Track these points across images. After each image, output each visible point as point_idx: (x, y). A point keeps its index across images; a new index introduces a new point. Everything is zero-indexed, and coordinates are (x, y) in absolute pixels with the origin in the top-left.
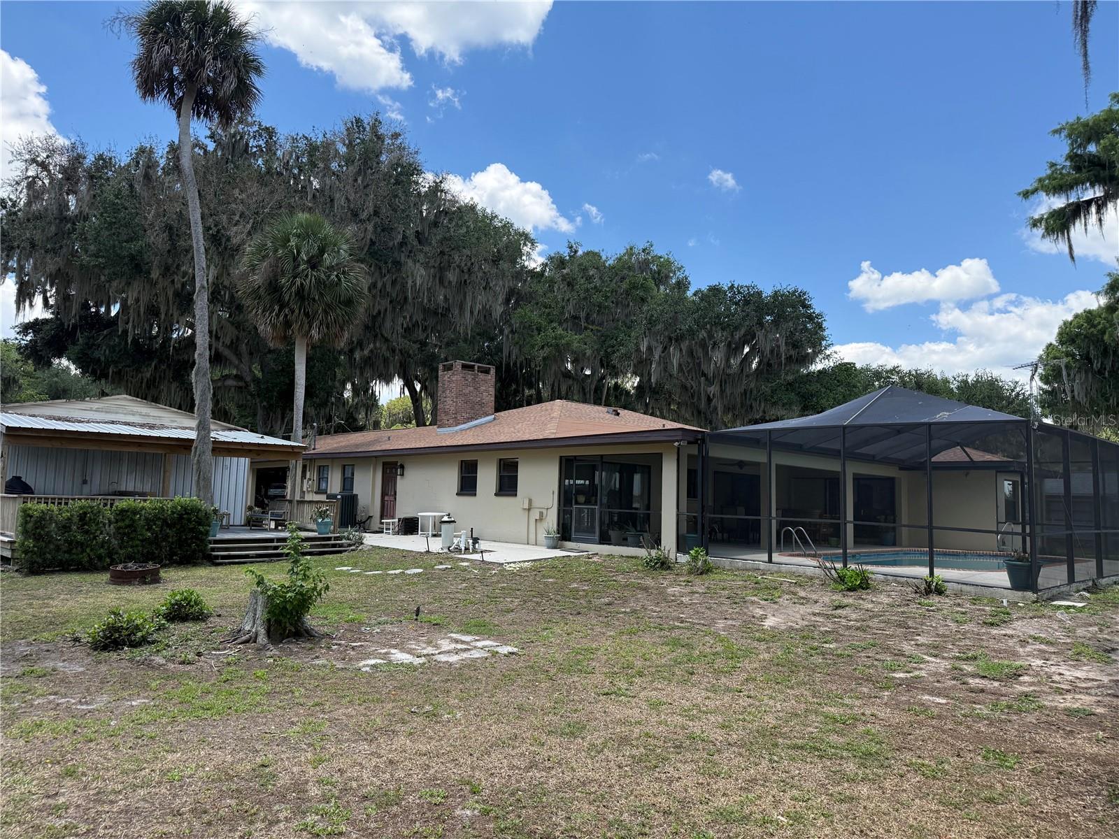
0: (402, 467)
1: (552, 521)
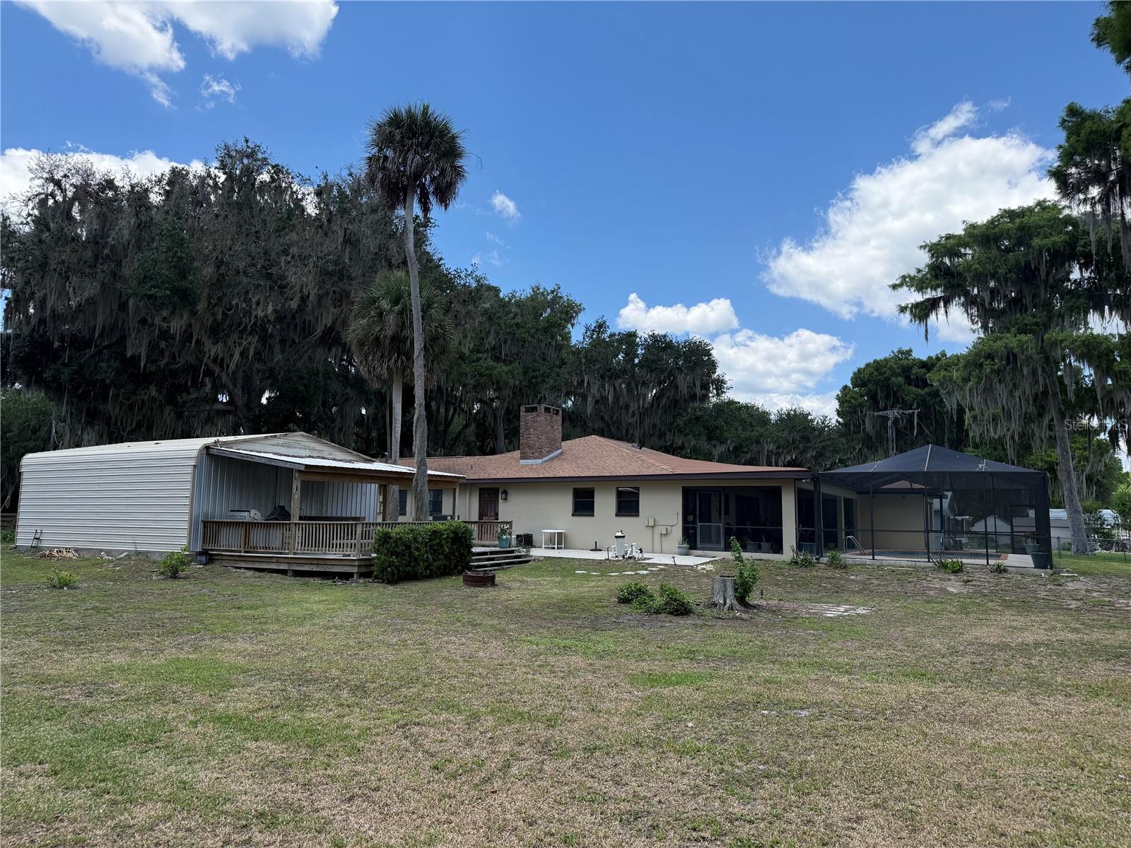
0: (505, 492)
1: (678, 532)
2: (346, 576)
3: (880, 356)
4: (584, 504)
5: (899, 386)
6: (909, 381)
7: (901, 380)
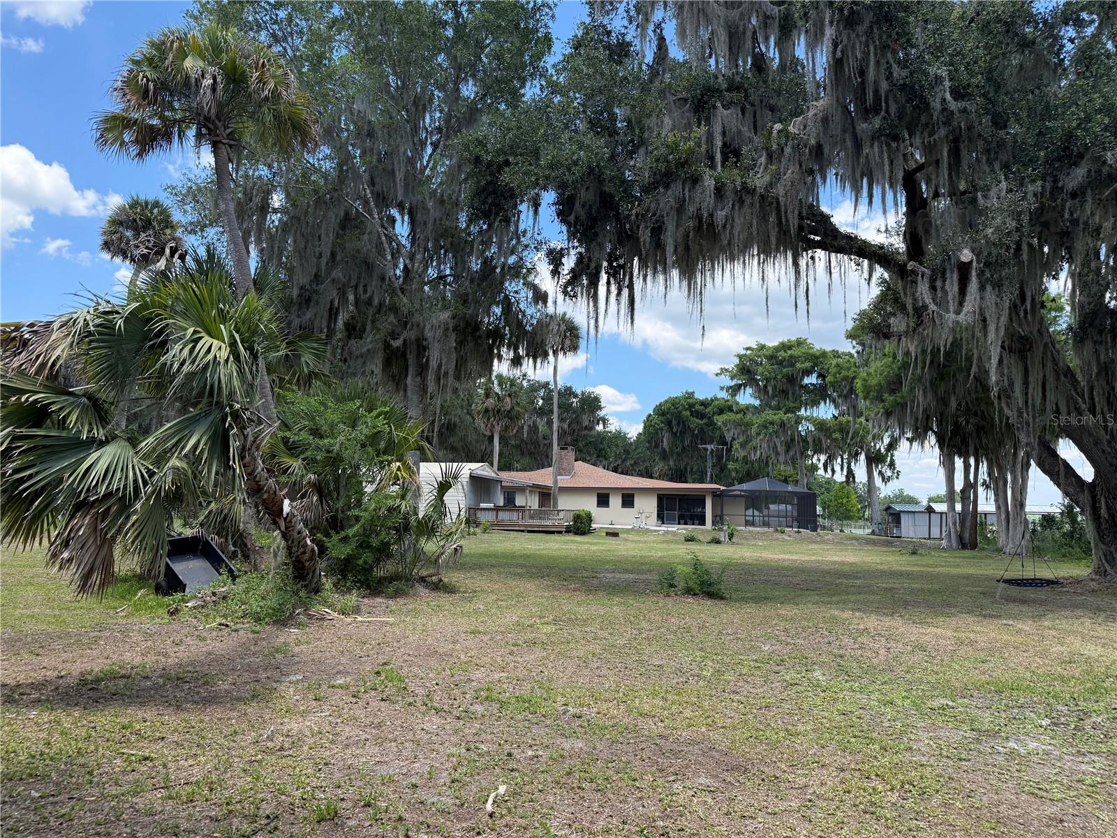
1: (655, 516)
2: (560, 532)
3: (674, 395)
4: (603, 500)
5: (687, 418)
6: (692, 413)
7: (688, 413)
